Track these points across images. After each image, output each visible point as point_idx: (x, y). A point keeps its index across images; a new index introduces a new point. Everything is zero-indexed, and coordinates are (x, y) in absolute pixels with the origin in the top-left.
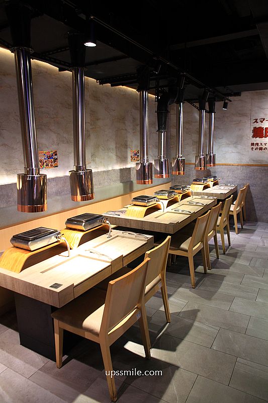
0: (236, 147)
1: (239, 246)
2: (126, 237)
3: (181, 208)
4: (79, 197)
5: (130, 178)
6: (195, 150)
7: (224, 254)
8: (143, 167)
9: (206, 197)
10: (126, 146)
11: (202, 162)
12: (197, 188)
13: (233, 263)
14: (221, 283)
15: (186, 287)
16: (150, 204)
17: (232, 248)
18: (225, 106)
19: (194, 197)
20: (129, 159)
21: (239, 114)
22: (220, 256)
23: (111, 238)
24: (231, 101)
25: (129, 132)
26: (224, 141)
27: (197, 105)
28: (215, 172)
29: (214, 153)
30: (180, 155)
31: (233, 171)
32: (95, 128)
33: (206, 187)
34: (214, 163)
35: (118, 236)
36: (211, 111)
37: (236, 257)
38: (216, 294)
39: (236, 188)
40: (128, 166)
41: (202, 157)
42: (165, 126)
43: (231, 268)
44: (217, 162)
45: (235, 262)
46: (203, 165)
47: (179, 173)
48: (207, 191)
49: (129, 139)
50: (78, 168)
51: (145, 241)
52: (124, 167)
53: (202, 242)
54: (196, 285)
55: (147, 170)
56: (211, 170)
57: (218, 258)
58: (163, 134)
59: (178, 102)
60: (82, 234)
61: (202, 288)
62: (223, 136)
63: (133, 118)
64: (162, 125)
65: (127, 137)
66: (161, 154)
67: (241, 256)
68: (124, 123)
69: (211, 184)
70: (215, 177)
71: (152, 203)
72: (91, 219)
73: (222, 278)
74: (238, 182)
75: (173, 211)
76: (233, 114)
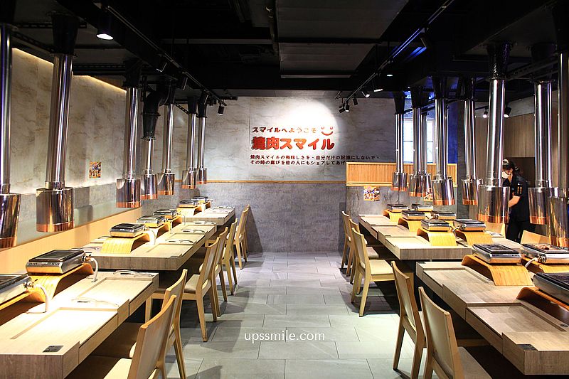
0: (232, 160)
1: (249, 283)
2: (119, 279)
3: (177, 239)
4: (51, 227)
5: (88, 201)
6: (178, 163)
7: (232, 294)
8: (128, 184)
9: (203, 223)
10: (83, 156)
11: (192, 179)
12: (185, 213)
13: (246, 304)
14: (239, 329)
15: (195, 343)
16: (137, 234)
17: (239, 287)
18: (221, 110)
19: (187, 224)
20: (88, 173)
21: (236, 121)
22: (228, 298)
23: (97, 282)
24: (226, 105)
25: (89, 137)
26: (216, 152)
27: (186, 106)
28: (205, 192)
29: (205, 167)
30: (168, 169)
31: (229, 190)
32: (43, 129)
33: (197, 211)
34: (205, 180)
35: (106, 279)
36: (201, 115)
37: (248, 297)
38: (237, 343)
39: (234, 210)
40: (85, 184)
41: (191, 172)
42: (154, 132)
43: (246, 310)
44: (208, 179)
45: (249, 302)
46: (192, 182)
47: (167, 193)
48: (198, 215)
49: (88, 146)
50: (52, 185)
51: (149, 280)
52: (80, 186)
53: (209, 279)
54: (207, 338)
55: (133, 190)
56: (200, 189)
57: (226, 301)
58: (150, 142)
59: (168, 104)
60: (58, 279)
61: (216, 340)
62: (216, 147)
63: (96, 118)
64: (149, 131)
65: (86, 144)
66: (147, 168)
67: (253, 294)
68: (83, 124)
69: (203, 207)
70: (206, 198)
71: (139, 234)
72: (68, 256)
73: (238, 323)
74: (235, 203)
75: (168, 242)
76: (228, 120)
